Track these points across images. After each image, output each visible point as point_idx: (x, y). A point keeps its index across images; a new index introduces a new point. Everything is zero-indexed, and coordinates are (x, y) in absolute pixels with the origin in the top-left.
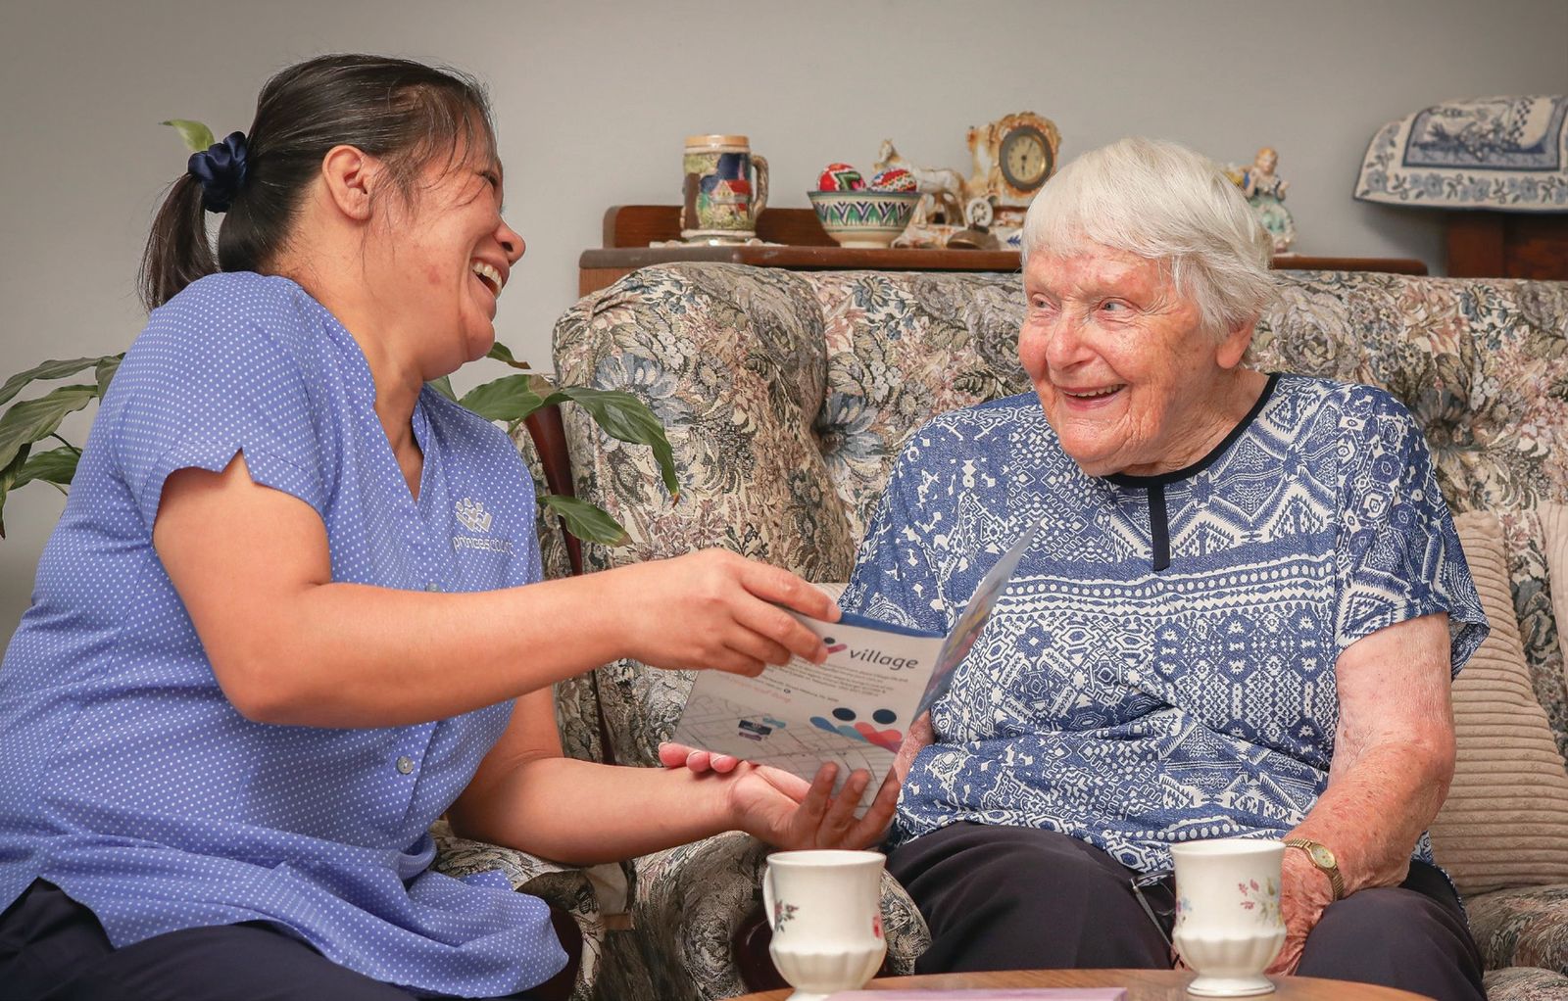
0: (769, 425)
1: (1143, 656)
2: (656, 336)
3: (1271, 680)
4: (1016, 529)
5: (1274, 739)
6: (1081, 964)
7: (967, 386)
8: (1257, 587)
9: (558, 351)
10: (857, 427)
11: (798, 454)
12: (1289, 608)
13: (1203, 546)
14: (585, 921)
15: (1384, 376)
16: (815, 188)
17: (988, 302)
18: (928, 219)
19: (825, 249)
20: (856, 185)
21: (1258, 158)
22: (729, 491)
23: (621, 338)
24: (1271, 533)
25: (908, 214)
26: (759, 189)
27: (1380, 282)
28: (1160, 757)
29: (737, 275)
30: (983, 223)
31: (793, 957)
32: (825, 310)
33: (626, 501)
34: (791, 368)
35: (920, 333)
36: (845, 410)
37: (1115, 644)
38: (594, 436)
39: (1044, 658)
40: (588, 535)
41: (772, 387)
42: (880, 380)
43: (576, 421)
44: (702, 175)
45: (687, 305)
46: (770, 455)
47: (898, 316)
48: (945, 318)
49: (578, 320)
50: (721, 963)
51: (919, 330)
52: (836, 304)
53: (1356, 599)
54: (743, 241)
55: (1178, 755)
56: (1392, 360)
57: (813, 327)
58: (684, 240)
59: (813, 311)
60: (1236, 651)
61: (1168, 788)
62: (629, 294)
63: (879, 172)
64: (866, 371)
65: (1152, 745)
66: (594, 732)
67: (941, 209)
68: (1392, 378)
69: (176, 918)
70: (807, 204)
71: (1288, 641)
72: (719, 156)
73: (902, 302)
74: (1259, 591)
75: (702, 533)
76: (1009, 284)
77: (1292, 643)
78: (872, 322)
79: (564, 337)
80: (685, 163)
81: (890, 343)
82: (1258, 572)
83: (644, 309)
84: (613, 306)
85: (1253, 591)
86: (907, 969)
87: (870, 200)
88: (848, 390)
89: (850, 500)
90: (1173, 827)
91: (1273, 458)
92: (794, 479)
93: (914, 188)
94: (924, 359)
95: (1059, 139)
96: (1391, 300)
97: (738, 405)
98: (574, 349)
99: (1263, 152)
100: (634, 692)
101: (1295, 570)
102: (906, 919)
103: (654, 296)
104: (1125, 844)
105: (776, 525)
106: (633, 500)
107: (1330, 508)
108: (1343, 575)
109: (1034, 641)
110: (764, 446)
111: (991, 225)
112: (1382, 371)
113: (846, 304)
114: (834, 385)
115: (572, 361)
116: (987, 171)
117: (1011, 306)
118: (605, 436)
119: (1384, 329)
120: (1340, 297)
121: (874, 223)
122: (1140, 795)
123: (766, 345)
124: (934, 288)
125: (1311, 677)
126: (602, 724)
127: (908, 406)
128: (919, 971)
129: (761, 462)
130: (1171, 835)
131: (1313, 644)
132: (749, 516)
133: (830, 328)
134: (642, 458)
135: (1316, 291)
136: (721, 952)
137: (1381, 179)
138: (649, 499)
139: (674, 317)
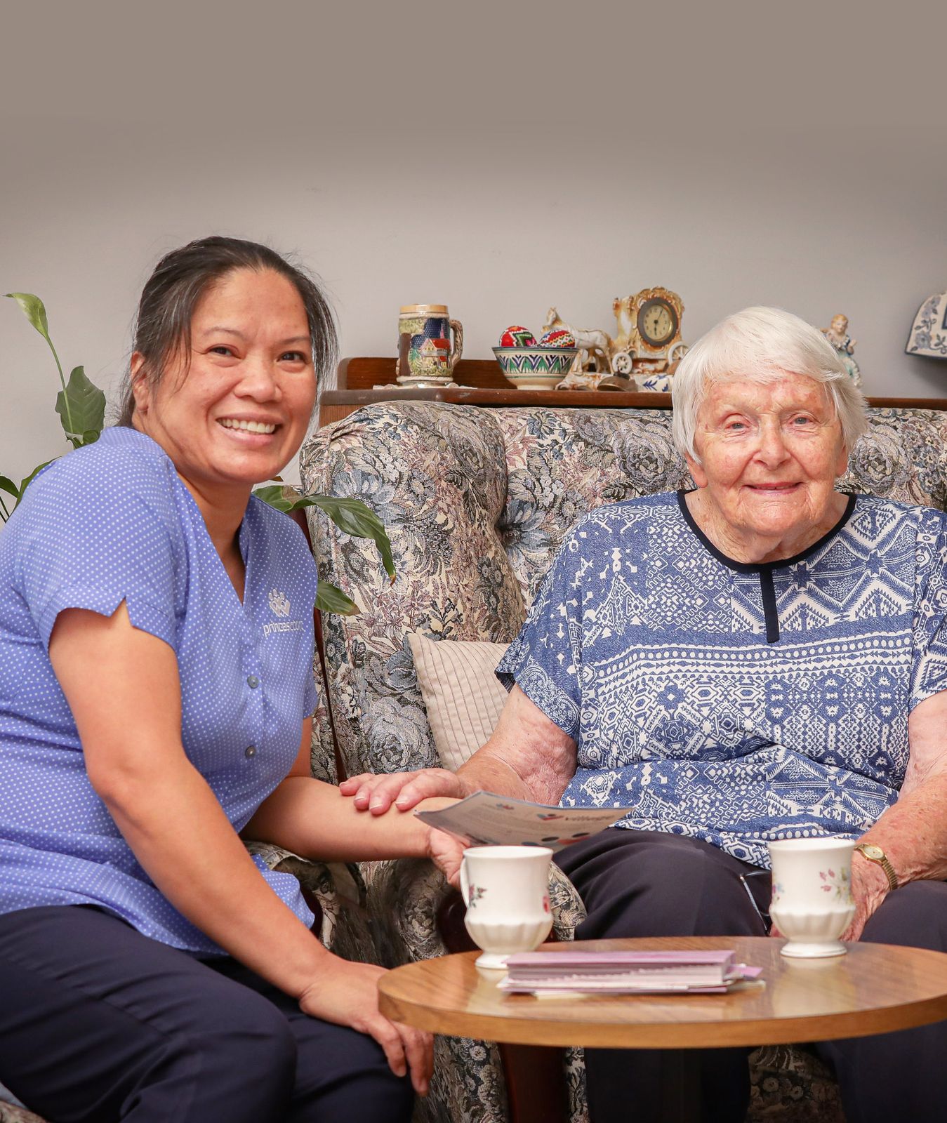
0: (463, 524)
1: (757, 704)
2: (378, 457)
3: (858, 721)
4: (654, 606)
5: (858, 766)
6: (698, 932)
7: (613, 495)
8: (847, 655)
9: (304, 468)
10: (530, 526)
11: (484, 546)
12: (871, 669)
13: (804, 624)
14: (325, 899)
15: (929, 487)
16: (498, 345)
17: (629, 431)
18: (583, 368)
19: (506, 391)
20: (529, 343)
21: (833, 322)
22: (433, 574)
23: (351, 458)
24: (857, 614)
25: (568, 365)
26: (455, 345)
27: (926, 417)
28: (768, 778)
29: (439, 410)
30: (625, 371)
31: (483, 927)
32: (506, 437)
33: (356, 582)
34: (480, 482)
35: (577, 454)
36: (521, 513)
37: (734, 697)
38: (331, 532)
39: (679, 710)
40: (327, 607)
41: (466, 495)
42: (547, 490)
43: (318, 521)
44: (413, 335)
45: (402, 433)
46: (464, 546)
47: (562, 442)
48: (596, 443)
49: (319, 444)
50: (428, 931)
51: (577, 452)
52: (514, 432)
53: (931, 665)
54: (444, 385)
55: (781, 777)
56: (935, 476)
57: (497, 450)
58: (399, 384)
59: (497, 438)
60: (831, 699)
61: (772, 802)
62: (358, 424)
63: (547, 332)
64: (537, 483)
65: (762, 769)
66: (330, 756)
67: (593, 360)
68: (935, 489)
69: (27, 899)
70: (492, 357)
71: (871, 693)
72: (425, 320)
73: (564, 431)
74: (848, 657)
75: (412, 605)
76: (645, 418)
77: (874, 695)
78: (541, 446)
79: (309, 458)
80: (400, 325)
81: (555, 462)
82: (848, 643)
83: (369, 436)
84: (345, 434)
85: (844, 657)
86: (568, 936)
87: (539, 354)
88: (524, 498)
89: (525, 581)
90: (774, 829)
91: (858, 558)
92: (482, 565)
93: (573, 345)
94: (581, 475)
95: (683, 308)
96: (934, 430)
97: (440, 509)
98: (316, 466)
99: (837, 317)
100: (361, 726)
101: (876, 643)
102: (567, 898)
103: (377, 426)
104: (737, 842)
105: (469, 600)
106: (361, 581)
107: (909, 598)
108: (920, 647)
109: (671, 697)
110: (459, 540)
111: (631, 372)
112: (927, 484)
113: (521, 433)
114: (513, 494)
115: (315, 475)
116: (628, 332)
117: (647, 434)
118: (339, 532)
119: (929, 452)
120: (895, 428)
121: (542, 371)
122: (751, 807)
123: (461, 463)
124: (588, 420)
125: (888, 720)
126: (337, 750)
127: (569, 509)
128: (577, 938)
129: (457, 552)
130: (773, 836)
131: (889, 696)
132: (448, 593)
133: (510, 450)
134: (368, 550)
135: (877, 423)
136: (426, 923)
137: (926, 338)
138: (372, 581)
139: (392, 443)
